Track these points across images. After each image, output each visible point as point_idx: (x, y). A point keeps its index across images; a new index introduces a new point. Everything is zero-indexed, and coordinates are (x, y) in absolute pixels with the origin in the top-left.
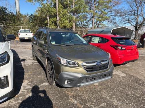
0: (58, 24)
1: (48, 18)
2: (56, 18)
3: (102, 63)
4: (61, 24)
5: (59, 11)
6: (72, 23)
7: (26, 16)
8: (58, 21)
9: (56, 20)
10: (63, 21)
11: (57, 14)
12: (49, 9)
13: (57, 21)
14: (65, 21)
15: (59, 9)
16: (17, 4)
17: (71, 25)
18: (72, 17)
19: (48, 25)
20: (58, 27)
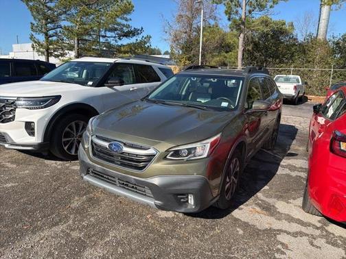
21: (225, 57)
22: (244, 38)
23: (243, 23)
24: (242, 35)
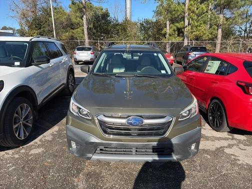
0: (185, 33)
1: (168, 23)
2: (183, 22)
3: (146, 121)
4: (192, 32)
5: (189, 9)
6: (214, 29)
7: (136, 24)
8: (186, 27)
9: (182, 26)
10: (196, 27)
11: (186, 14)
12: (170, 6)
13: (184, 28)
14: (200, 26)
15: (191, 5)
16: (128, 6)
17: (211, 34)
18: (215, 18)
19: (167, 36)
20: (186, 38)
21: (73, 33)
22: (87, 19)
23: (85, 7)
24: (85, 16)
